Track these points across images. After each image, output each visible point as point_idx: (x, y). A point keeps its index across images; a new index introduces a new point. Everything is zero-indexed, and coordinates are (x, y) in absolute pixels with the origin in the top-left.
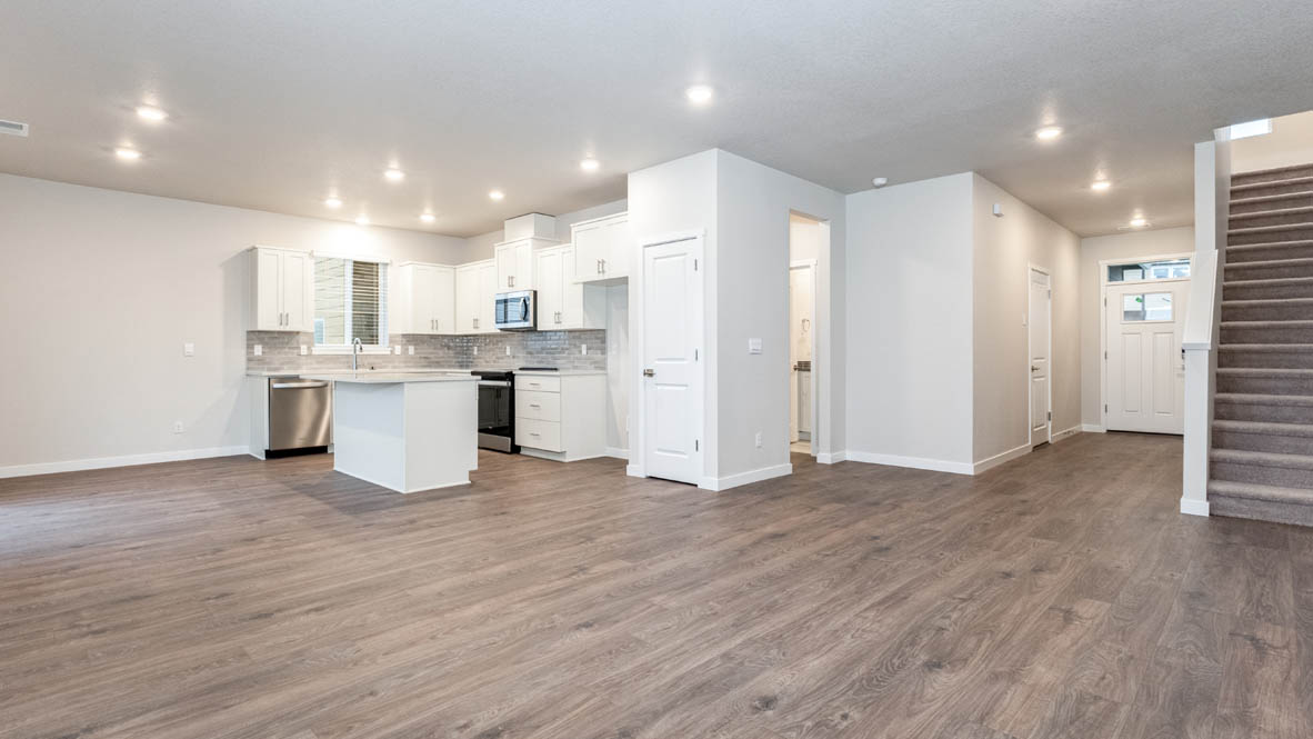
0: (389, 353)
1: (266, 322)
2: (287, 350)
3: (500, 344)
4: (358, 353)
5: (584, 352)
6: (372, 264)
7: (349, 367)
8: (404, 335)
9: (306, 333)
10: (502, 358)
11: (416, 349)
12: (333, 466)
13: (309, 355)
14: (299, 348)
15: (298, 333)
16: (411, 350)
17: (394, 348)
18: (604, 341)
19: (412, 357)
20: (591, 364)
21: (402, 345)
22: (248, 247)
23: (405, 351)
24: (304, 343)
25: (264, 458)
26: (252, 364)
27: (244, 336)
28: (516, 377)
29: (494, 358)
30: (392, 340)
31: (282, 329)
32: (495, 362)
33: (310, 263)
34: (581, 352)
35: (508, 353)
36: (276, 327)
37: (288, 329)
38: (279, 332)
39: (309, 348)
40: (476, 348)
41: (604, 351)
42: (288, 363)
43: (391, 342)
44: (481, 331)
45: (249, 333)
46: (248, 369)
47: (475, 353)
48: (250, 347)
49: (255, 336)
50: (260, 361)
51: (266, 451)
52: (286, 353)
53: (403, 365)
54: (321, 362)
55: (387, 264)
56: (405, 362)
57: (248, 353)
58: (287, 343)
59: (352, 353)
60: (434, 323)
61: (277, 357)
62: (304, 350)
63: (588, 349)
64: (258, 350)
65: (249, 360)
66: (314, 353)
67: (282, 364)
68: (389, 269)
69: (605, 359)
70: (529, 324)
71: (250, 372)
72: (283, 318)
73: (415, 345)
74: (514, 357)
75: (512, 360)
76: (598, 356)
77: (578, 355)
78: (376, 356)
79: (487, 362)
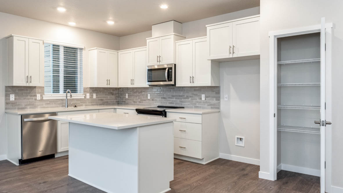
0: (84, 98)
1: (18, 81)
2: (29, 97)
3: (143, 93)
4: (68, 98)
5: (203, 99)
6: (75, 48)
7: (63, 106)
8: (91, 88)
9: (40, 87)
10: (145, 100)
11: (96, 95)
12: (68, 172)
13: (42, 100)
14: (36, 96)
15: (35, 87)
16: (95, 96)
17: (86, 95)
18: (218, 93)
19: (95, 100)
20: (208, 105)
21: (90, 93)
22: (7, 35)
23: (91, 96)
24: (39, 93)
25: (17, 164)
26: (9, 106)
27: (4, 89)
28: (167, 113)
29: (139, 100)
30: (85, 91)
31: (28, 85)
32: (140, 102)
33: (42, 47)
34: (201, 99)
35: (149, 98)
36: (23, 84)
37: (31, 85)
38: (24, 87)
39: (41, 96)
40: (127, 95)
41: (218, 99)
42: (29, 105)
43: (84, 91)
44: (136, 85)
45: (7, 87)
46: (6, 109)
47: (127, 97)
48: (7, 96)
49: (11, 89)
50: (13, 103)
51: (20, 160)
52: (28, 99)
53: (90, 104)
54: (48, 104)
55: (82, 49)
56: (91, 102)
57: (6, 99)
58: (29, 93)
59: (65, 98)
60: (108, 81)
61: (23, 102)
62: (38, 97)
63: (206, 97)
64: (12, 97)
65: (7, 103)
66: (44, 98)
67: (26, 105)
68: (83, 51)
69: (219, 103)
70: (172, 83)
71: (8, 111)
72: (28, 79)
73: (96, 93)
74: (153, 100)
75: (151, 102)
76: (214, 101)
77: (198, 100)
78: (77, 100)
79: (134, 102)
